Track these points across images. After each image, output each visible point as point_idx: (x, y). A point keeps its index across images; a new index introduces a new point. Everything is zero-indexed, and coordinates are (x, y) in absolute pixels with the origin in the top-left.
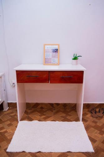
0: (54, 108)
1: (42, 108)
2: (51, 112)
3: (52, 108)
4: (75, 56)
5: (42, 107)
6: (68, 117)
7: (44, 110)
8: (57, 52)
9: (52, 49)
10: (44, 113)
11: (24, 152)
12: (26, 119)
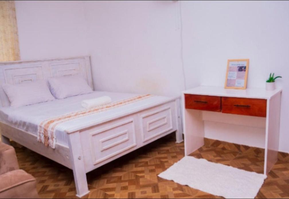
0: (241, 152)
1: (224, 149)
2: (233, 155)
3: (238, 151)
4: (272, 76)
5: (224, 147)
6: (252, 167)
7: (225, 151)
8: (245, 71)
9: (238, 67)
10: (222, 155)
11: (172, 181)
12: (195, 156)
